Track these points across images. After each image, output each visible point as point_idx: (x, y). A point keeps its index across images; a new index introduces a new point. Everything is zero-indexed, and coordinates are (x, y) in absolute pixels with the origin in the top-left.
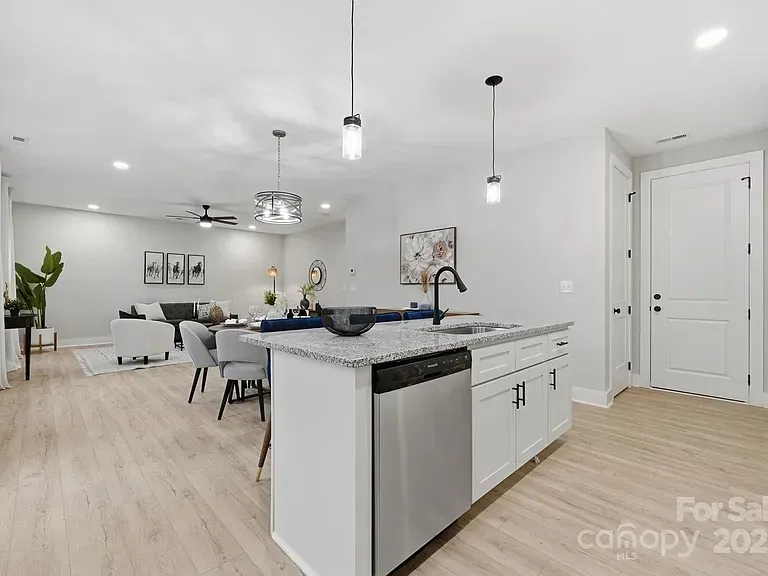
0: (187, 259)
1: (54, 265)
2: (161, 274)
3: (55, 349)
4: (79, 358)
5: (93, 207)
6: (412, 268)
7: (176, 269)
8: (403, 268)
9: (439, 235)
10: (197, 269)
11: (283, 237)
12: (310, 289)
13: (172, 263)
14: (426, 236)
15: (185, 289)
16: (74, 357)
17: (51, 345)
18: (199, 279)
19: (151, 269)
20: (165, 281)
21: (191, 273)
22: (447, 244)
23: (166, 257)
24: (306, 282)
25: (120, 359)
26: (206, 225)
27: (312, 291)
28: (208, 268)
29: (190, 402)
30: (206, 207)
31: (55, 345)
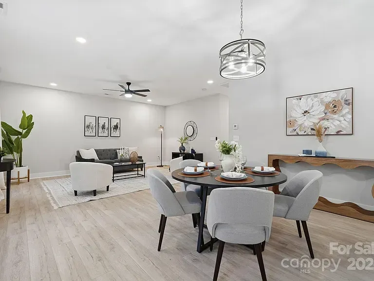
0: (110, 120)
1: (28, 124)
2: (94, 130)
3: (29, 181)
4: (45, 189)
5: (53, 85)
6: (300, 122)
7: (103, 127)
8: (289, 123)
9: (334, 95)
10: (116, 127)
11: (165, 107)
12: (185, 140)
13: (101, 123)
14: (316, 97)
15: (109, 139)
16: (41, 187)
17: (26, 178)
18: (117, 133)
19: (88, 127)
20: (97, 135)
21: (112, 129)
22: (343, 101)
23: (97, 119)
24: (182, 135)
25: (76, 192)
26: (129, 96)
27: (186, 141)
28: (123, 126)
29: (159, 250)
30: (129, 84)
31: (28, 178)
